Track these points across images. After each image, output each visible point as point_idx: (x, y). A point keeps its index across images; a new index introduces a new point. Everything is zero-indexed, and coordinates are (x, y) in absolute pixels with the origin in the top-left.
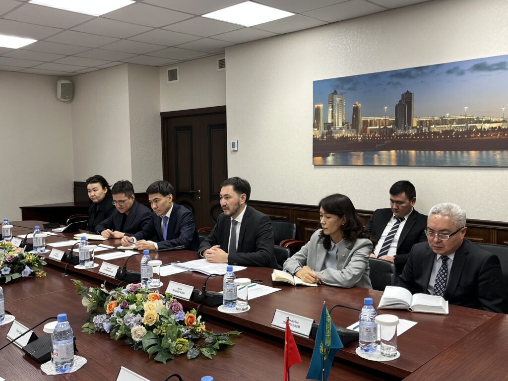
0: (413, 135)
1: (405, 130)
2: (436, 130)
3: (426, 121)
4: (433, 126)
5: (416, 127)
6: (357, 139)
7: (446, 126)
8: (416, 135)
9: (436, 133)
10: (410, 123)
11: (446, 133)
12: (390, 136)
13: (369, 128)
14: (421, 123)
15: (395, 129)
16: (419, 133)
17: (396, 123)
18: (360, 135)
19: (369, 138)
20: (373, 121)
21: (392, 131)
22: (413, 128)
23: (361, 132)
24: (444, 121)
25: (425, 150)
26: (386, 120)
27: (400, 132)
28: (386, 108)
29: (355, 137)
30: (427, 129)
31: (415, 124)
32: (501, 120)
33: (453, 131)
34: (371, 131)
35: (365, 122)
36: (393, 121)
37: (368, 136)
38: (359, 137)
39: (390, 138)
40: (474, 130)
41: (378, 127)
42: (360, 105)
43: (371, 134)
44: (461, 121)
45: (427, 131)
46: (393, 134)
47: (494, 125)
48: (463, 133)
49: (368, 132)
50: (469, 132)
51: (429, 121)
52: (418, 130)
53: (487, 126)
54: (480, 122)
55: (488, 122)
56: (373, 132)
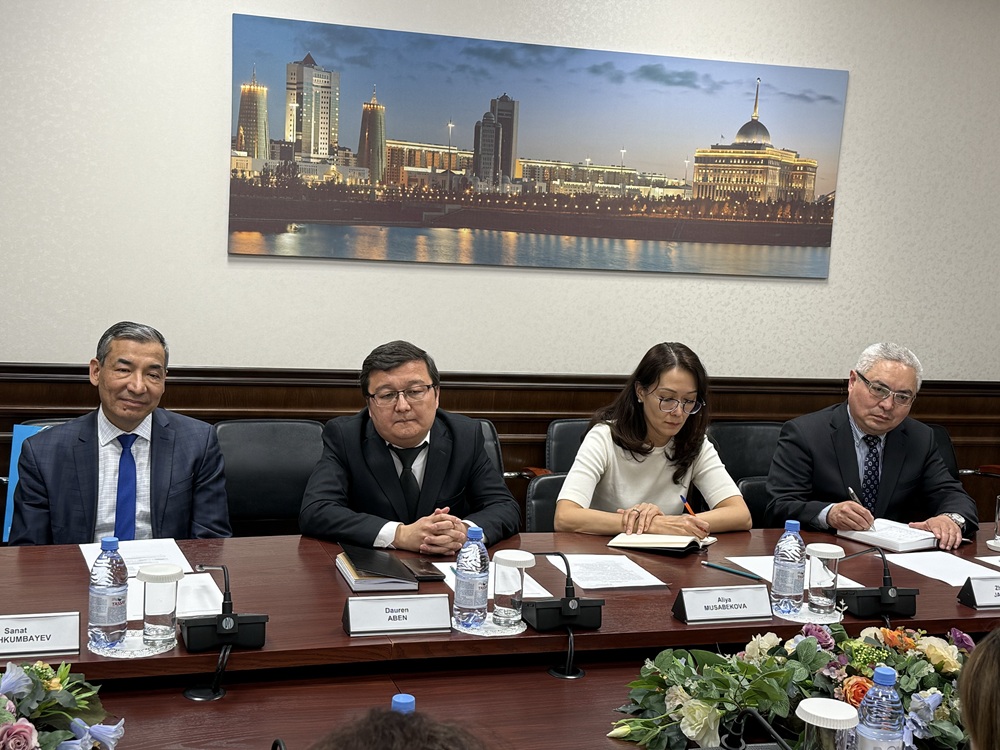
0: (514, 198)
1: (496, 182)
2: (562, 191)
3: (544, 168)
4: (558, 182)
5: (518, 179)
6: (373, 193)
7: (584, 184)
8: (521, 198)
9: (562, 198)
10: (507, 170)
11: (585, 198)
12: (459, 195)
13: (407, 168)
14: (532, 172)
15: (471, 180)
16: (528, 194)
17: (475, 165)
18: (381, 183)
19: (405, 195)
20: (418, 154)
21: (464, 182)
22: (515, 181)
23: (383, 177)
24: (580, 174)
25: (537, 233)
26: (450, 154)
27: (483, 187)
28: (451, 125)
29: (366, 189)
30: (544, 185)
31: (518, 173)
32: (683, 183)
33: (596, 195)
34: (412, 178)
35: (395, 153)
36: (468, 159)
37: (403, 190)
38: (379, 190)
39: (459, 199)
40: (636, 197)
41: (429, 170)
42: (382, 107)
43: (409, 186)
44: (612, 178)
45: (544, 190)
46: (468, 191)
47: (671, 192)
49: (404, 180)
50: (626, 201)
51: (550, 169)
52: (525, 187)
53: (658, 193)
54: (647, 183)
55: (661, 185)
56: (416, 180)
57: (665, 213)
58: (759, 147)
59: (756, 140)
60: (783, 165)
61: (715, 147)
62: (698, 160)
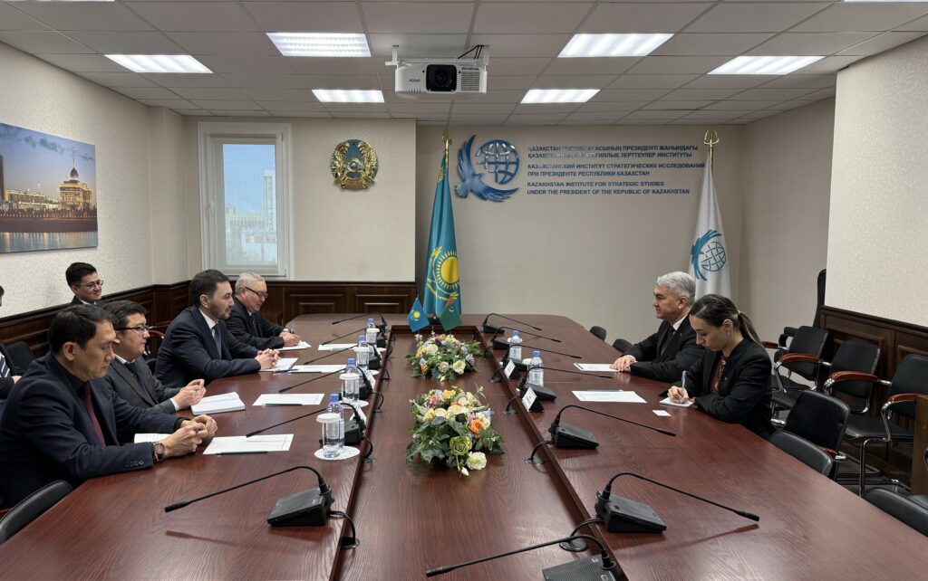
0: (7, 212)
2: (22, 207)
3: (15, 195)
4: (19, 203)
5: (7, 202)
9: (22, 210)
10: (3, 197)
11: (30, 210)
14: (11, 196)
16: (11, 211)
24: (26, 198)
30: (15, 205)
31: (7, 199)
33: (32, 209)
40: (45, 210)
44: (38, 199)
45: (16, 208)
47: (55, 206)
48: (37, 213)
50: (41, 212)
51: (18, 195)
52: (11, 205)
53: (51, 207)
54: (47, 202)
55: (51, 202)
57: (55, 218)
58: (75, 182)
59: (75, 179)
60: (83, 191)
61: (65, 182)
62: (62, 189)
